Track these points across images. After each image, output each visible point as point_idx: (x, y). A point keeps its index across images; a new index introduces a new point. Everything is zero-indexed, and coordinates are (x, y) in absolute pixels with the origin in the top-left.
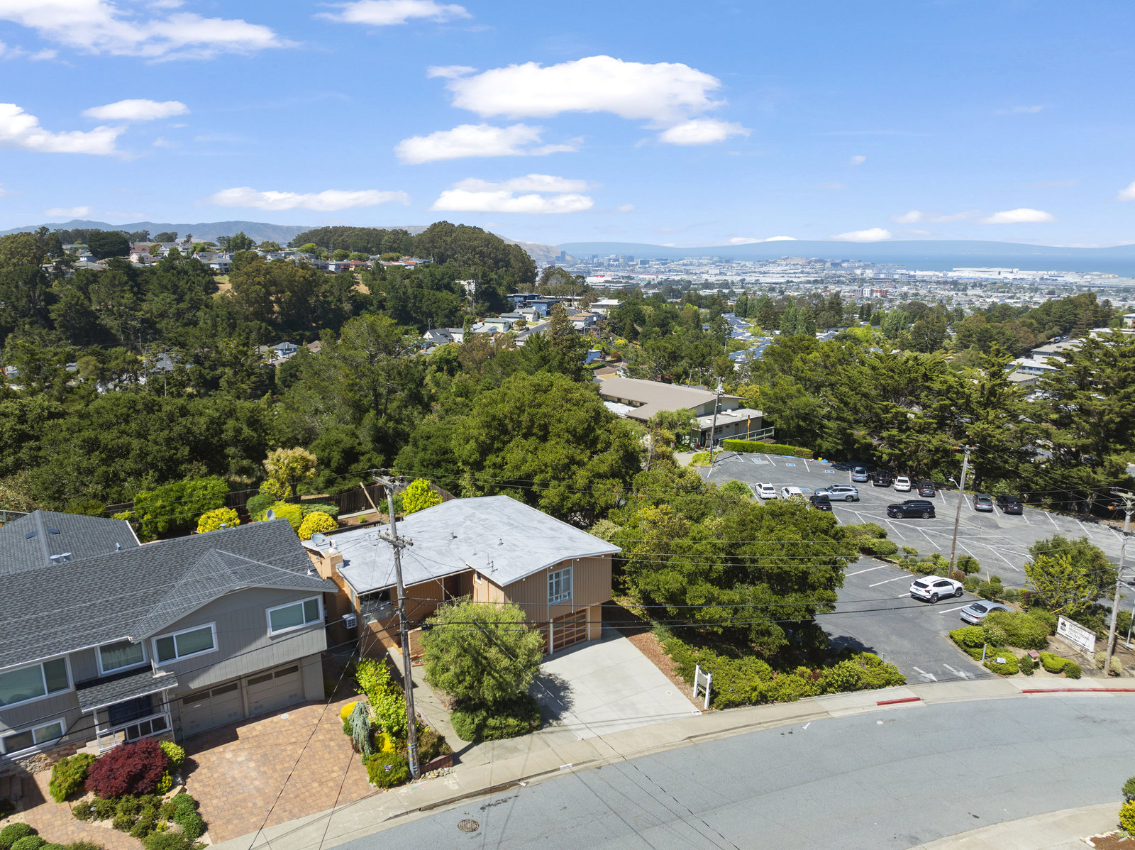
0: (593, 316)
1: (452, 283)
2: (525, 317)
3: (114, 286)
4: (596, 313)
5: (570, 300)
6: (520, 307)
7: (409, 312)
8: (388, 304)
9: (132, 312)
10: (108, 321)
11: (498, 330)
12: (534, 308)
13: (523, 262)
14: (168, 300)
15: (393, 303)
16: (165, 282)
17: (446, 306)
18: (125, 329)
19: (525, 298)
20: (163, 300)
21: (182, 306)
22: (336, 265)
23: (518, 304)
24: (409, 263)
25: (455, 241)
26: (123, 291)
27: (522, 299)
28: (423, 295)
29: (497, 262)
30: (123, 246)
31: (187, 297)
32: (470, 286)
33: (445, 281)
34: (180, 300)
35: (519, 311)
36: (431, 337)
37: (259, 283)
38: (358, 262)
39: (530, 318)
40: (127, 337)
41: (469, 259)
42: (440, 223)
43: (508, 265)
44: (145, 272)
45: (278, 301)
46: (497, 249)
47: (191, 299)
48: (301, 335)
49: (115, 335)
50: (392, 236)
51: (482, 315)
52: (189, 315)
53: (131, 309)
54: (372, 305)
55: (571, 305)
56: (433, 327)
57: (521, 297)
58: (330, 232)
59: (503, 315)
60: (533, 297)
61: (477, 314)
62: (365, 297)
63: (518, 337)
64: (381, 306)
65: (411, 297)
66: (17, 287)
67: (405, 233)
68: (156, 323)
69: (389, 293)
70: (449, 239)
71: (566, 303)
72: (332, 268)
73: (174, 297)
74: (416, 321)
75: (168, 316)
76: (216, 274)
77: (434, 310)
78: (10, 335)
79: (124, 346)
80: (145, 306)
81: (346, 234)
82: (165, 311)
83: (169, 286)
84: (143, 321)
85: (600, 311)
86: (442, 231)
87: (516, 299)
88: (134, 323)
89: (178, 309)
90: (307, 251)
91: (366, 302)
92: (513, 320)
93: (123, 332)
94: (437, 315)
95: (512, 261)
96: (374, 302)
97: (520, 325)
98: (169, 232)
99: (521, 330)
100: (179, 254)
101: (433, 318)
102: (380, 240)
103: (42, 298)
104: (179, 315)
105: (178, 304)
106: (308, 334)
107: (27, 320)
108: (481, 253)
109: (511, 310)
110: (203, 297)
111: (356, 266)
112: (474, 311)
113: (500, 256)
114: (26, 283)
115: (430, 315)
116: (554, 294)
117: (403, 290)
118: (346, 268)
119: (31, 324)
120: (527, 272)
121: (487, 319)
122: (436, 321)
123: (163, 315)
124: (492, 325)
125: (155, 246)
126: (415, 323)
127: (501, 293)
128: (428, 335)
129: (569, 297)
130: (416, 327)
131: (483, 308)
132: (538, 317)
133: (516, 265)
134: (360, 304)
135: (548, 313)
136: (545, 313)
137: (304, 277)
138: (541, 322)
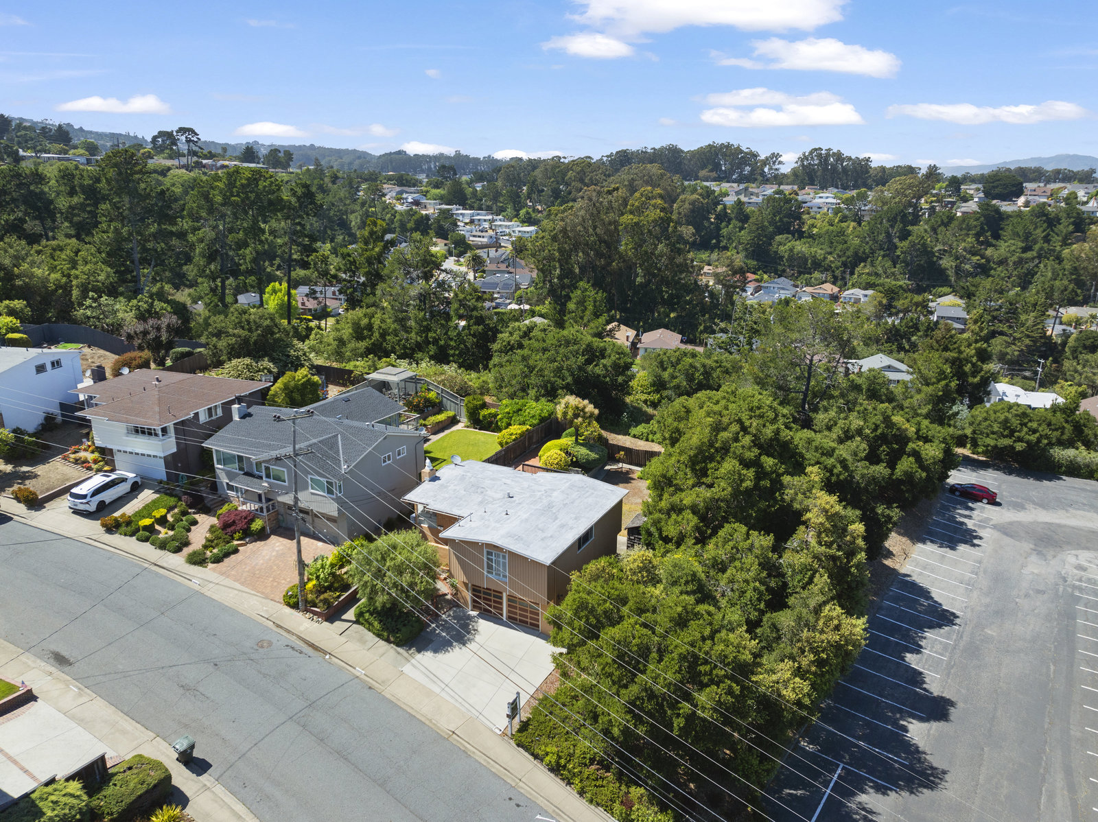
9: (968, 256)
10: (947, 263)
14: (1013, 248)
16: (1020, 229)
18: (958, 269)
20: (1008, 246)
21: (1029, 255)
26: (968, 235)
31: (1037, 247)
34: (1027, 249)
40: (958, 280)
44: (1011, 216)
47: (1042, 249)
49: (948, 276)
53: (971, 253)
66: (881, 223)
68: (992, 268)
73: (1021, 244)
75: (1007, 265)
78: (862, 264)
79: (951, 286)
80: (989, 252)
82: (1006, 259)
83: (1021, 234)
84: (979, 266)
88: (967, 267)
89: (1021, 258)
93: (957, 273)
103: (898, 234)
104: (1020, 262)
105: (1023, 252)
107: (882, 253)
110: (1058, 248)
114: (889, 221)
119: (884, 256)
123: (1003, 262)
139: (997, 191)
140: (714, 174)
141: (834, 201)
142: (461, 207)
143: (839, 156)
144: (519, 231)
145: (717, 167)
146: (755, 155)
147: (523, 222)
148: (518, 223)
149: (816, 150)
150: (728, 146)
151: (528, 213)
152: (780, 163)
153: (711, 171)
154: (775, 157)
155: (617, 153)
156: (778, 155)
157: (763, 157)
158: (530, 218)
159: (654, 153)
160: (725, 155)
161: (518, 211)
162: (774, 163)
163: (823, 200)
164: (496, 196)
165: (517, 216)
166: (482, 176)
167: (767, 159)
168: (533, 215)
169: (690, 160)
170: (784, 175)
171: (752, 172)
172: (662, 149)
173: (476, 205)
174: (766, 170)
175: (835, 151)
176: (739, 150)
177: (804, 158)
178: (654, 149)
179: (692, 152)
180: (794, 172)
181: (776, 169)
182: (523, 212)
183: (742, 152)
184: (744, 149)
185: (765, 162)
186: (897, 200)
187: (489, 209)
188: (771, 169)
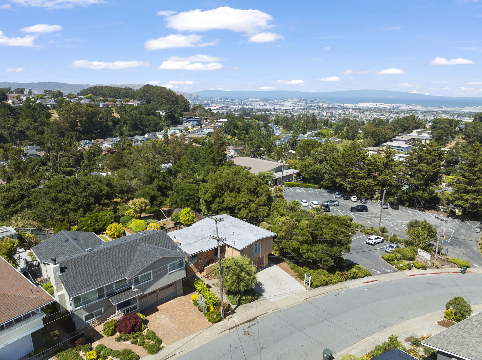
0: (217, 126)
1: (155, 112)
2: (187, 127)
3: (4, 116)
4: (218, 125)
5: (206, 119)
7: (138, 125)
8: (129, 122)
11: (177, 133)
12: (191, 123)
14: (30, 122)
15: (131, 122)
16: (28, 113)
17: (154, 123)
18: (11, 135)
19: (187, 118)
20: (27, 121)
21: (36, 124)
22: (103, 104)
23: (184, 121)
24: (135, 103)
25: (154, 92)
26: (9, 118)
27: (186, 119)
28: (143, 118)
29: (173, 102)
30: (4, 96)
31: (39, 120)
32: (162, 113)
33: (152, 111)
34: (35, 121)
35: (185, 124)
36: (148, 136)
37: (72, 114)
38: (112, 103)
39: (190, 127)
40: (12, 139)
41: (161, 101)
42: (147, 85)
43: (178, 103)
44: (17, 109)
45: (80, 121)
46: (172, 97)
47: (40, 121)
48: (91, 136)
49: (6, 138)
50: (125, 91)
51: (169, 126)
52: (40, 128)
53: (13, 126)
54: (121, 122)
55: (206, 121)
56: (148, 132)
57: (185, 118)
58: (97, 88)
59: (178, 126)
60: (190, 118)
61: (167, 126)
62: (118, 119)
63: (186, 135)
64: (125, 123)
65: (139, 119)
67: (131, 89)
68: (25, 132)
69: (129, 117)
70: (151, 92)
71: (204, 121)
72: (101, 106)
73: (32, 120)
74: (141, 129)
75: (30, 129)
76: (50, 109)
77: (148, 124)
80: (19, 125)
81: (104, 89)
82: (29, 127)
83: (30, 116)
84: (19, 131)
85: (219, 124)
86: (148, 88)
87: (183, 119)
88: (15, 132)
89: (35, 126)
90: (89, 98)
91: (118, 121)
92: (183, 128)
93: (10, 136)
94: (150, 126)
95: (180, 102)
97: (186, 130)
98: (21, 88)
99: (186, 132)
100: (31, 100)
101: (148, 128)
102: (120, 92)
104: (35, 128)
105: (34, 123)
106: (94, 135)
108: (166, 98)
109: (181, 124)
110: (46, 120)
111: (111, 105)
112: (166, 124)
113: (174, 100)
115: (147, 126)
116: (199, 117)
117: (135, 116)
118: (108, 105)
120: (186, 107)
121: (172, 128)
122: (149, 129)
123: (28, 128)
124: (174, 130)
125: (18, 96)
126: (140, 130)
127: (176, 116)
128: (147, 135)
129: (205, 118)
130: (140, 132)
131: (169, 123)
132: (193, 126)
133: (182, 103)
134: (116, 122)
135: (197, 125)
136: (196, 125)
137: (92, 111)
138: (195, 129)
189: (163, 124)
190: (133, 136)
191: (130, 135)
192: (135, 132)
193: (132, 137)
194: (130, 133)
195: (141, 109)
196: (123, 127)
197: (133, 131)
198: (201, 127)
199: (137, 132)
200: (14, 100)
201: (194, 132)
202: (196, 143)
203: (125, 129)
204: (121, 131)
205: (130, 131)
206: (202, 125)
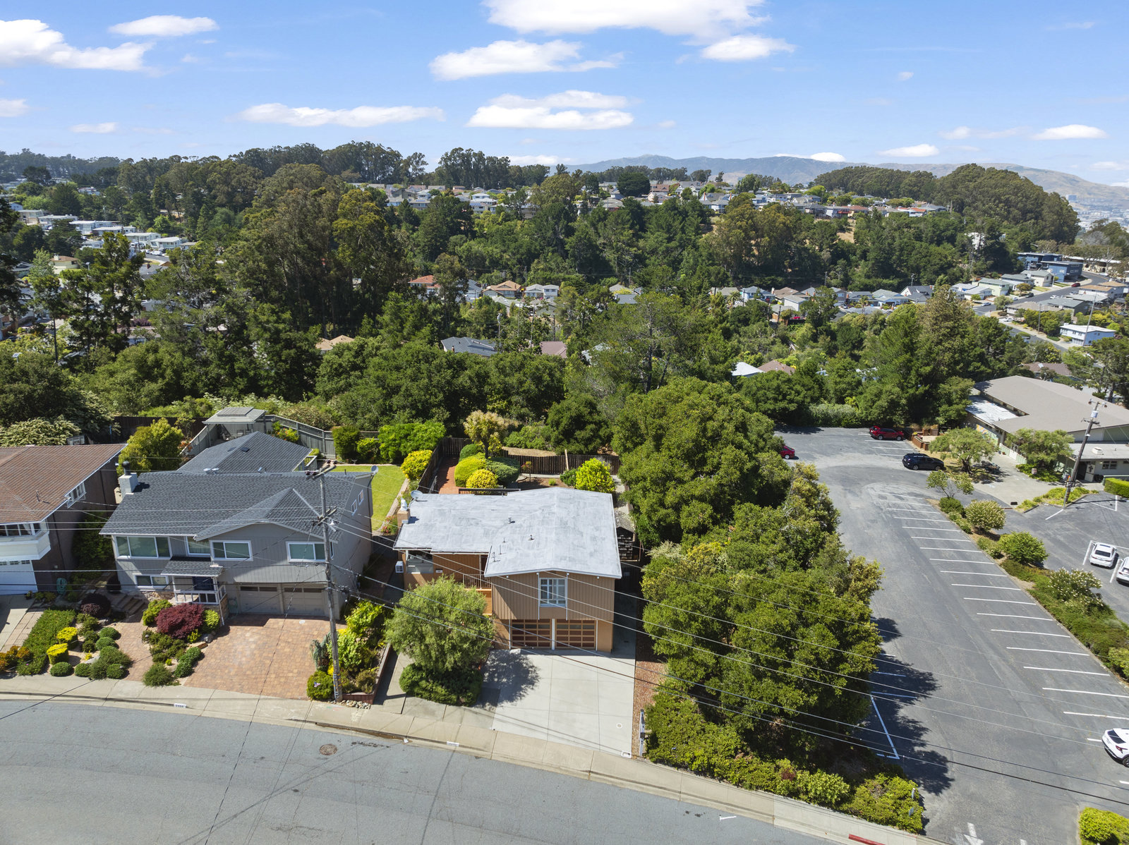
0: (1123, 287)
1: (959, 235)
2: (1033, 281)
3: (617, 224)
5: (1104, 264)
6: (1032, 268)
7: (892, 265)
8: (871, 255)
9: (627, 248)
10: (609, 255)
11: (993, 293)
12: (1049, 271)
13: (1059, 214)
14: (660, 239)
15: (875, 254)
16: (662, 222)
17: (938, 261)
18: (620, 261)
19: (1041, 258)
20: (657, 238)
21: (673, 244)
22: (834, 210)
23: (1030, 265)
24: (920, 209)
25: (979, 185)
27: (1036, 259)
28: (914, 247)
29: (1025, 212)
30: (644, 186)
31: (678, 237)
32: (977, 240)
33: (949, 233)
34: (670, 240)
35: (1028, 273)
36: (909, 293)
38: (860, 208)
39: (1039, 282)
40: (621, 270)
41: (991, 208)
42: (968, 166)
43: (1038, 216)
44: (650, 211)
45: (757, 245)
46: (1028, 198)
47: (681, 239)
48: (773, 280)
49: (612, 267)
50: (914, 179)
51: (980, 274)
52: (676, 253)
53: (629, 245)
54: (854, 254)
55: (1104, 271)
56: (918, 283)
57: (1035, 256)
59: (1005, 276)
60: (1052, 258)
61: (975, 273)
62: (850, 245)
63: (1012, 303)
64: (864, 256)
65: (897, 249)
66: (547, 221)
67: (929, 175)
68: (646, 258)
69: (873, 243)
70: (972, 185)
71: (1098, 268)
72: (829, 213)
73: (666, 236)
74: (897, 274)
75: (658, 253)
76: (714, 215)
77: (922, 264)
78: (536, 261)
79: (616, 276)
80: (641, 243)
81: (868, 175)
82: (656, 249)
83: (664, 226)
84: (636, 256)
86: (970, 173)
87: (1029, 259)
88: (627, 257)
89: (667, 248)
90: (814, 194)
91: (848, 251)
92: (1016, 283)
93: (619, 265)
94: (925, 270)
95: (1045, 213)
96: (858, 252)
97: (1023, 290)
99: (1023, 295)
100: (691, 193)
101: (919, 273)
102: (901, 183)
103: (563, 231)
104: (668, 251)
105: (668, 242)
106: (780, 279)
107: (551, 249)
108: (1007, 202)
109: (1019, 271)
110: (693, 237)
111: (856, 212)
112: (972, 268)
113: (1029, 207)
114: (553, 218)
115: (917, 270)
116: (1084, 256)
117: (890, 241)
118: (845, 213)
119: (554, 252)
120: (1064, 226)
121: (984, 280)
122: (923, 277)
123: (654, 252)
124: (987, 286)
125: (674, 186)
126: (897, 277)
127: (1011, 250)
128: (906, 292)
129: (1102, 260)
130: (895, 282)
131: (984, 266)
132: (1051, 280)
133: (1049, 216)
134: (841, 253)
135: (1067, 279)
136: (1063, 278)
137: (784, 224)
138: (1055, 288)
139: (631, 187)
140: (358, 175)
141: (491, 200)
142: (76, 217)
143: (480, 156)
144: (161, 243)
145: (359, 168)
146: (398, 155)
147: (161, 232)
148: (156, 234)
149: (456, 150)
150: (369, 145)
151: (164, 221)
152: (424, 163)
153: (355, 171)
154: (418, 158)
155: (248, 152)
156: (421, 156)
157: (404, 157)
158: (169, 227)
159: (289, 153)
160: (367, 155)
161: (151, 219)
162: (417, 163)
163: (480, 198)
164: (119, 202)
165: (151, 225)
166: (84, 179)
167: (409, 158)
168: (171, 224)
169: (331, 159)
170: (430, 175)
171: (397, 172)
172: (297, 148)
173: (93, 214)
174: (410, 170)
175: (476, 151)
176: (379, 150)
177: (446, 158)
178: (288, 148)
179: (331, 151)
180: (439, 171)
181: (421, 170)
182: (158, 220)
183: (383, 152)
184: (385, 149)
185: (408, 162)
186: (554, 198)
187: (112, 218)
188: (415, 169)
189: (966, 267)
190: (872, 289)
191: (866, 285)
192: (880, 280)
193: (868, 293)
194: (867, 281)
195: (922, 226)
196: (857, 266)
197: (877, 277)
198: (1079, 285)
199: (885, 281)
200: (658, 194)
201: (1046, 297)
202: (1034, 327)
203: (860, 271)
204: (846, 275)
205: (868, 277)
206: (1083, 279)
